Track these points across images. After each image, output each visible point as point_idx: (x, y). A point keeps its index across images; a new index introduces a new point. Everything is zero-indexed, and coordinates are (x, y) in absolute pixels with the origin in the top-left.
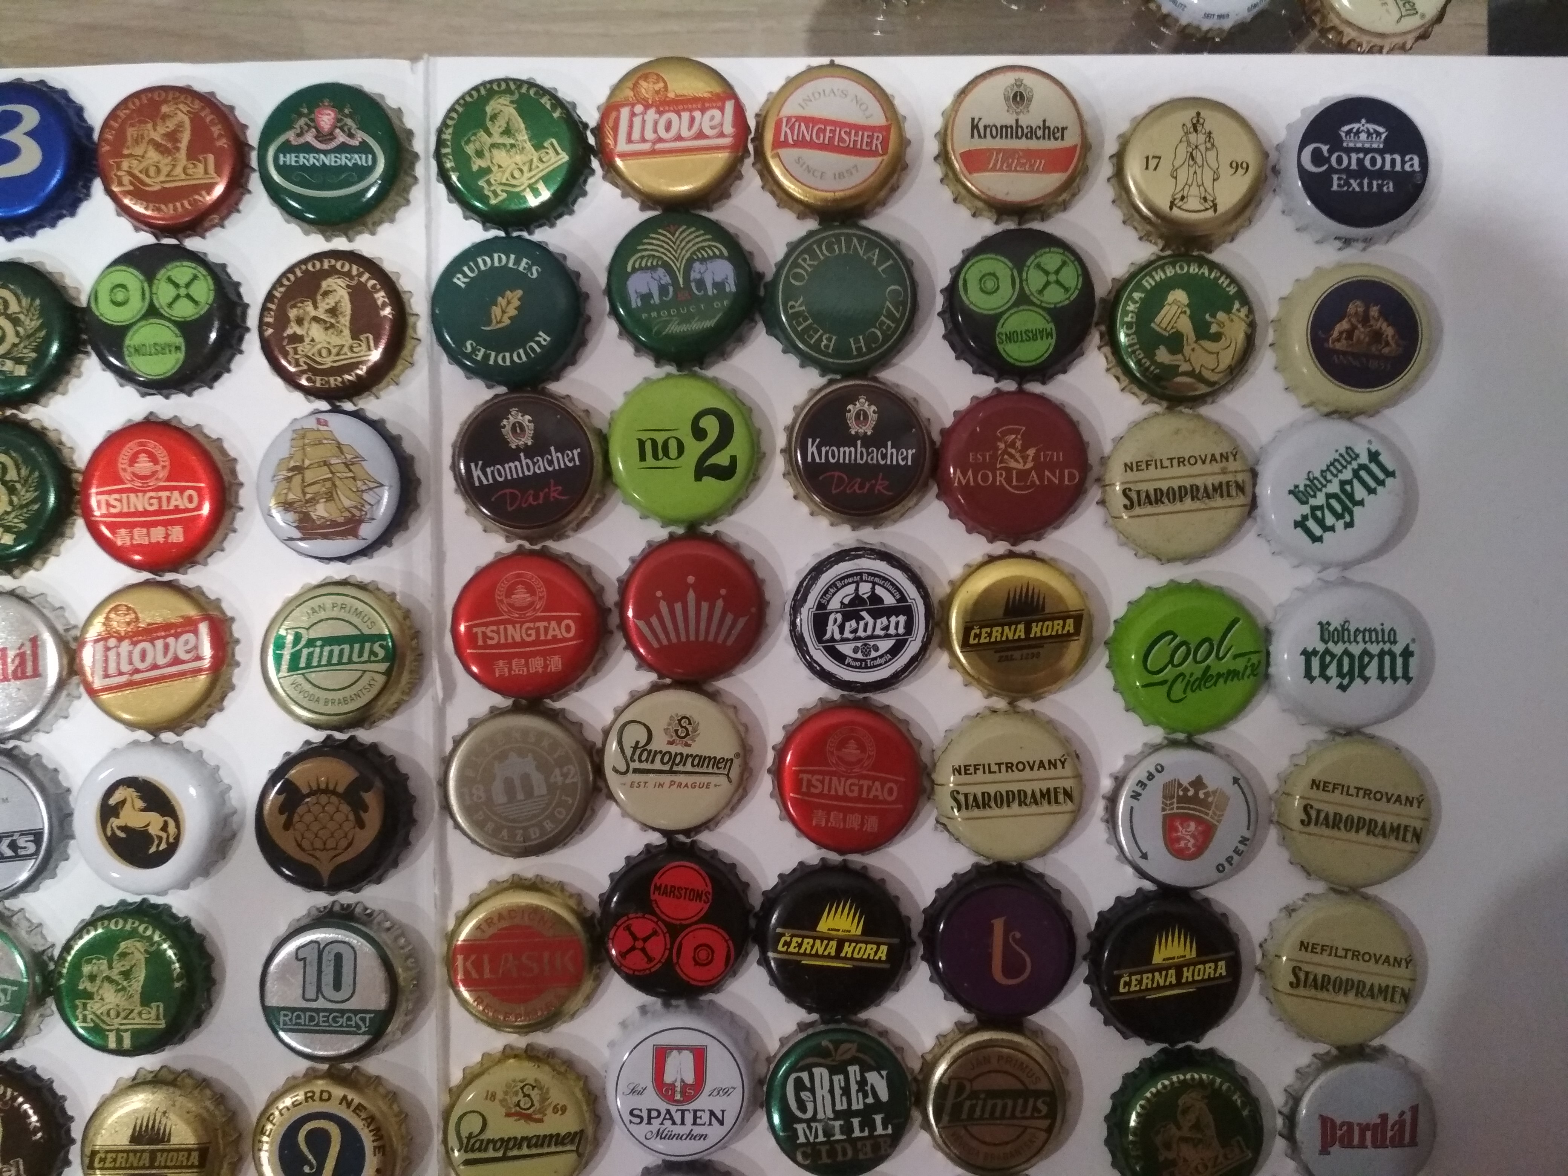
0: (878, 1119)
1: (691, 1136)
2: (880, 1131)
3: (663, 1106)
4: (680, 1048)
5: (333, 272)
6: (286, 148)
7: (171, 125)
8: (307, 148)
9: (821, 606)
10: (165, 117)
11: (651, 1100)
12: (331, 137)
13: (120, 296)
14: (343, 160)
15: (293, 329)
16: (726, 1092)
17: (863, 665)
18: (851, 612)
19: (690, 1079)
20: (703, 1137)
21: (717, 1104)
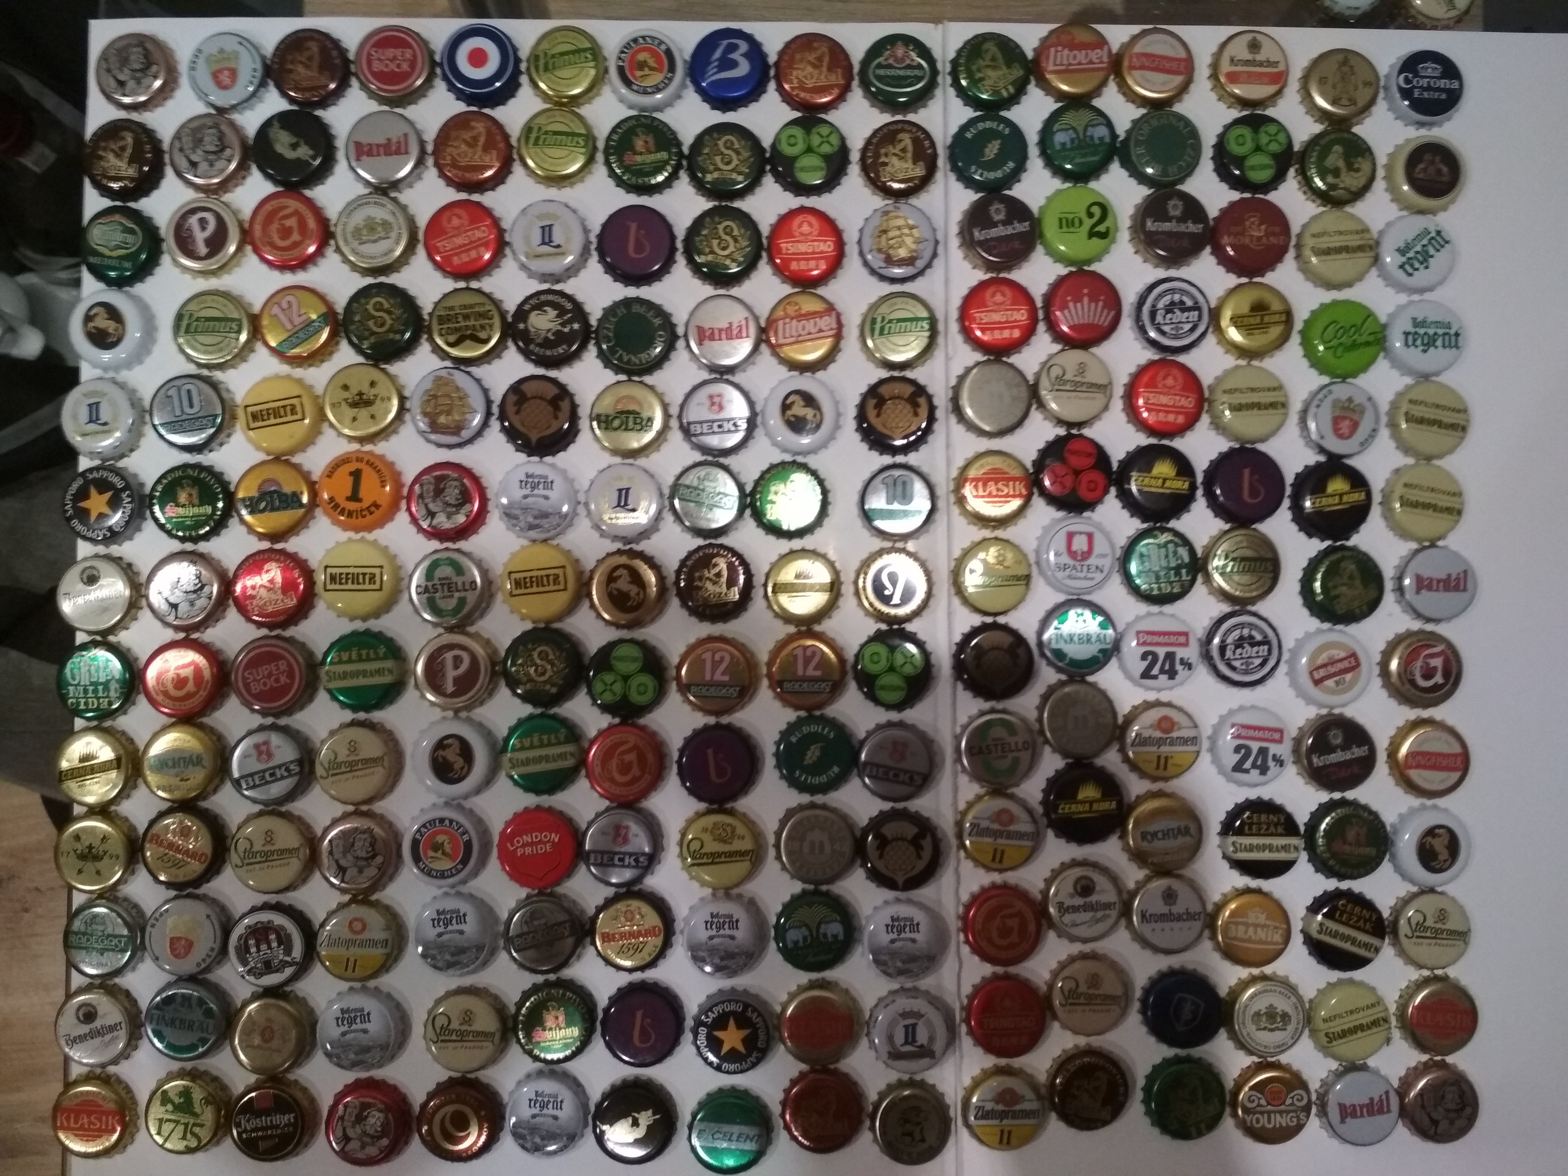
0: (1184, 571)
1: (1085, 578)
2: (1184, 578)
3: (1071, 562)
4: (1081, 533)
5: (902, 130)
6: (879, 66)
7: (819, 53)
8: (890, 66)
9: (1154, 306)
10: (816, 49)
11: (1066, 559)
12: (902, 60)
13: (792, 141)
14: (909, 73)
15: (883, 159)
16: (1104, 556)
17: (1176, 337)
18: (1169, 309)
19: (1085, 548)
20: (1092, 579)
21: (1100, 562)
